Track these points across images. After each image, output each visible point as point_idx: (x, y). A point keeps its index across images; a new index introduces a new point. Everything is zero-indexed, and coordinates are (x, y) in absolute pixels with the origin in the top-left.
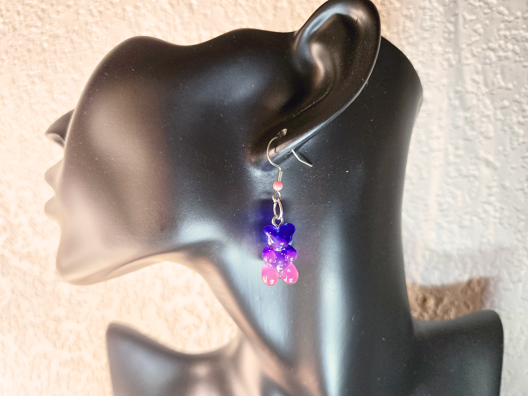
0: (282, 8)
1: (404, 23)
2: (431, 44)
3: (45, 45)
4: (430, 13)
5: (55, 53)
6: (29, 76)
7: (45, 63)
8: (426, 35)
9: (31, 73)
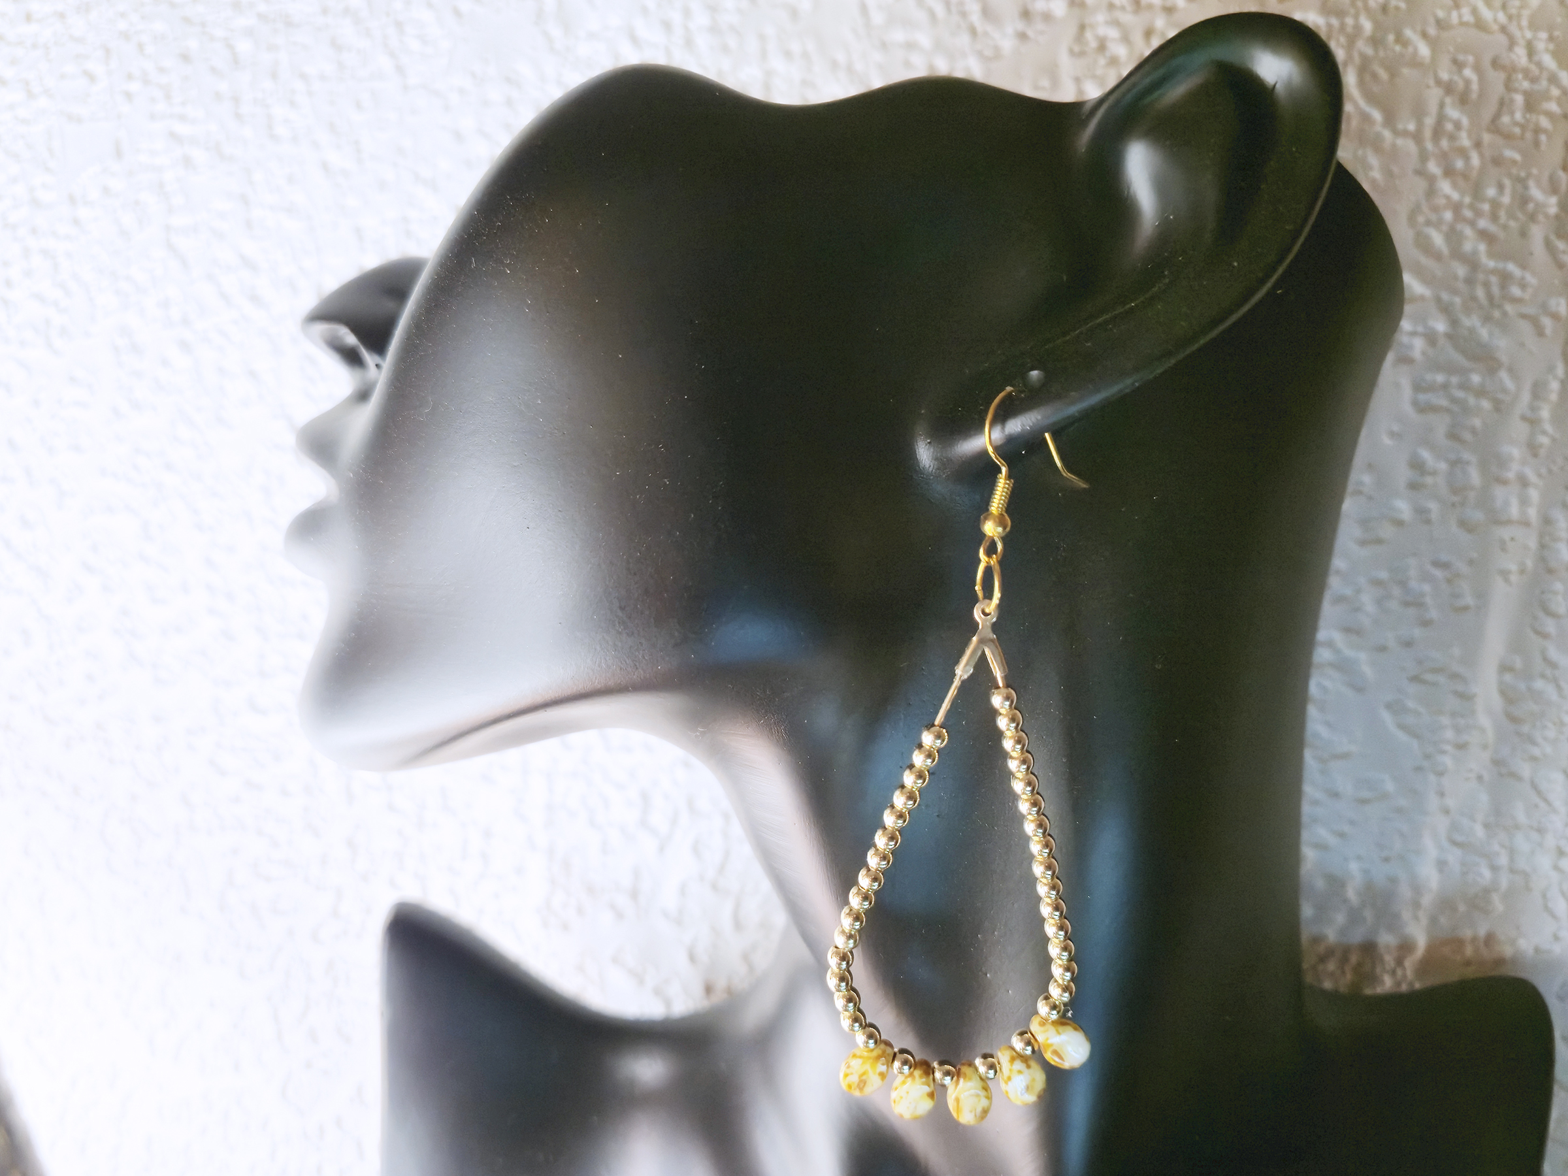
0: (1047, 17)
1: (1442, 105)
2: (1522, 182)
3: (244, 46)
4: (1526, 85)
5: (274, 76)
6: (173, 136)
7: (236, 100)
8: (1510, 154)
9: (182, 129)
